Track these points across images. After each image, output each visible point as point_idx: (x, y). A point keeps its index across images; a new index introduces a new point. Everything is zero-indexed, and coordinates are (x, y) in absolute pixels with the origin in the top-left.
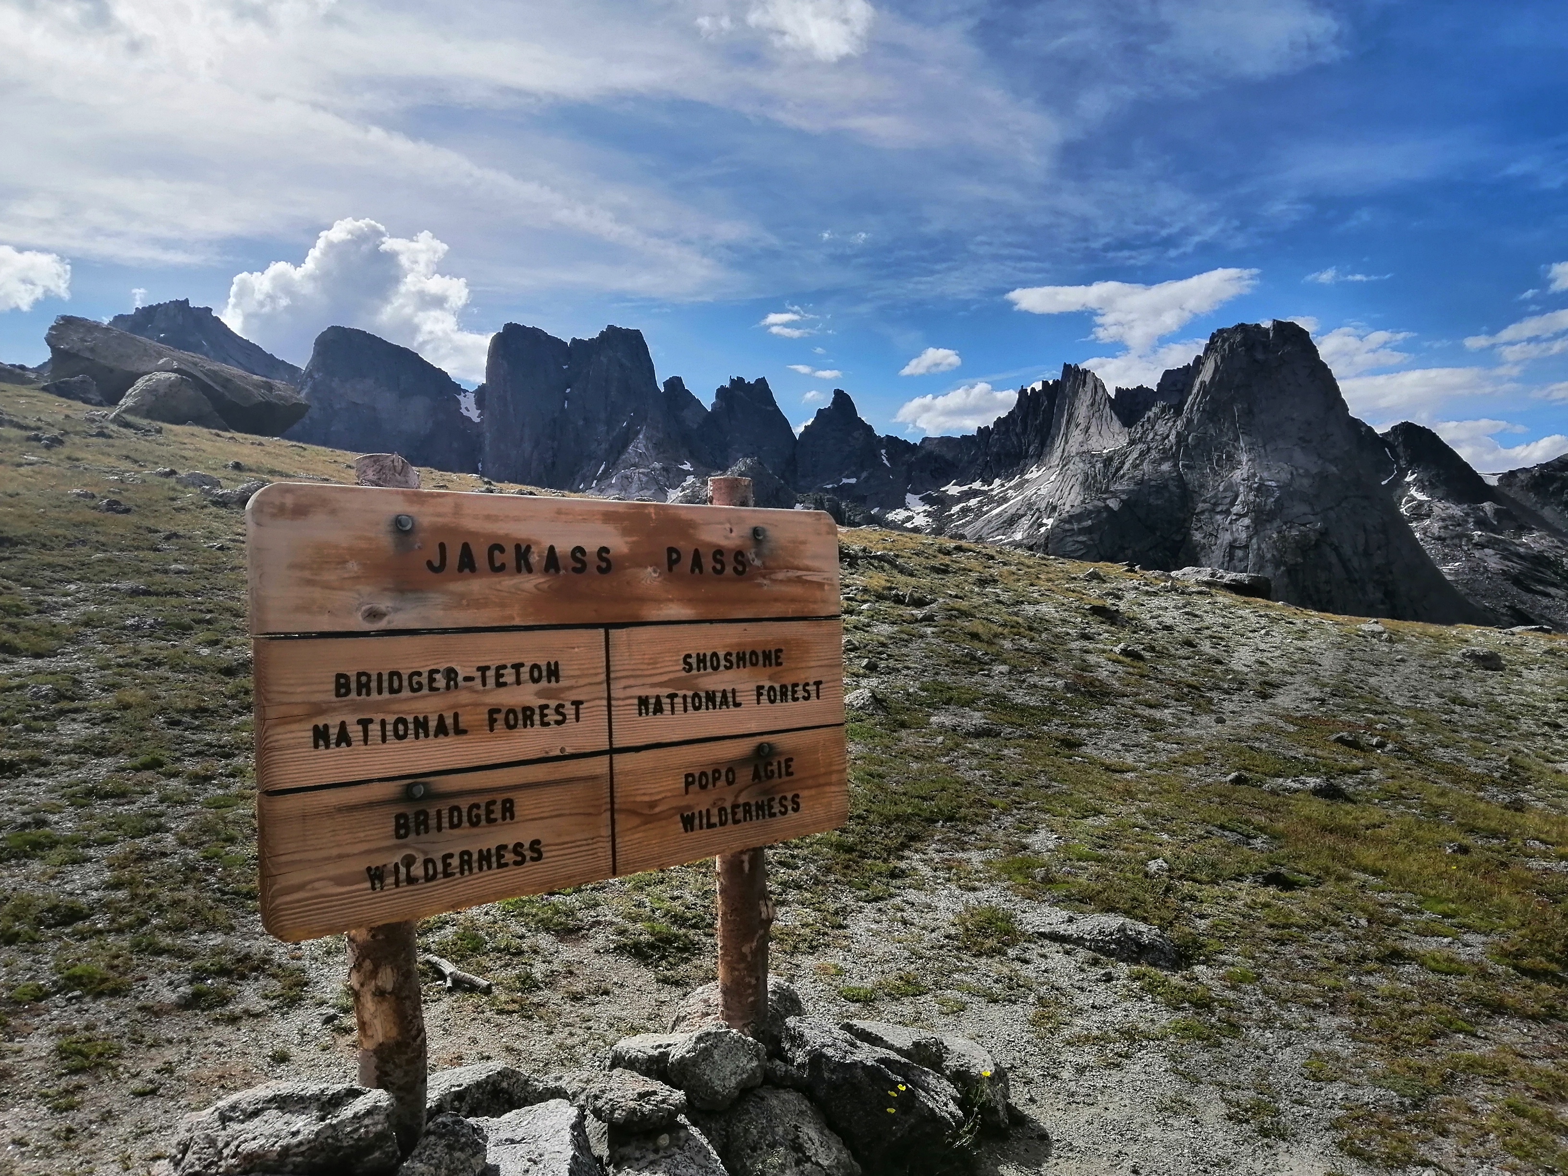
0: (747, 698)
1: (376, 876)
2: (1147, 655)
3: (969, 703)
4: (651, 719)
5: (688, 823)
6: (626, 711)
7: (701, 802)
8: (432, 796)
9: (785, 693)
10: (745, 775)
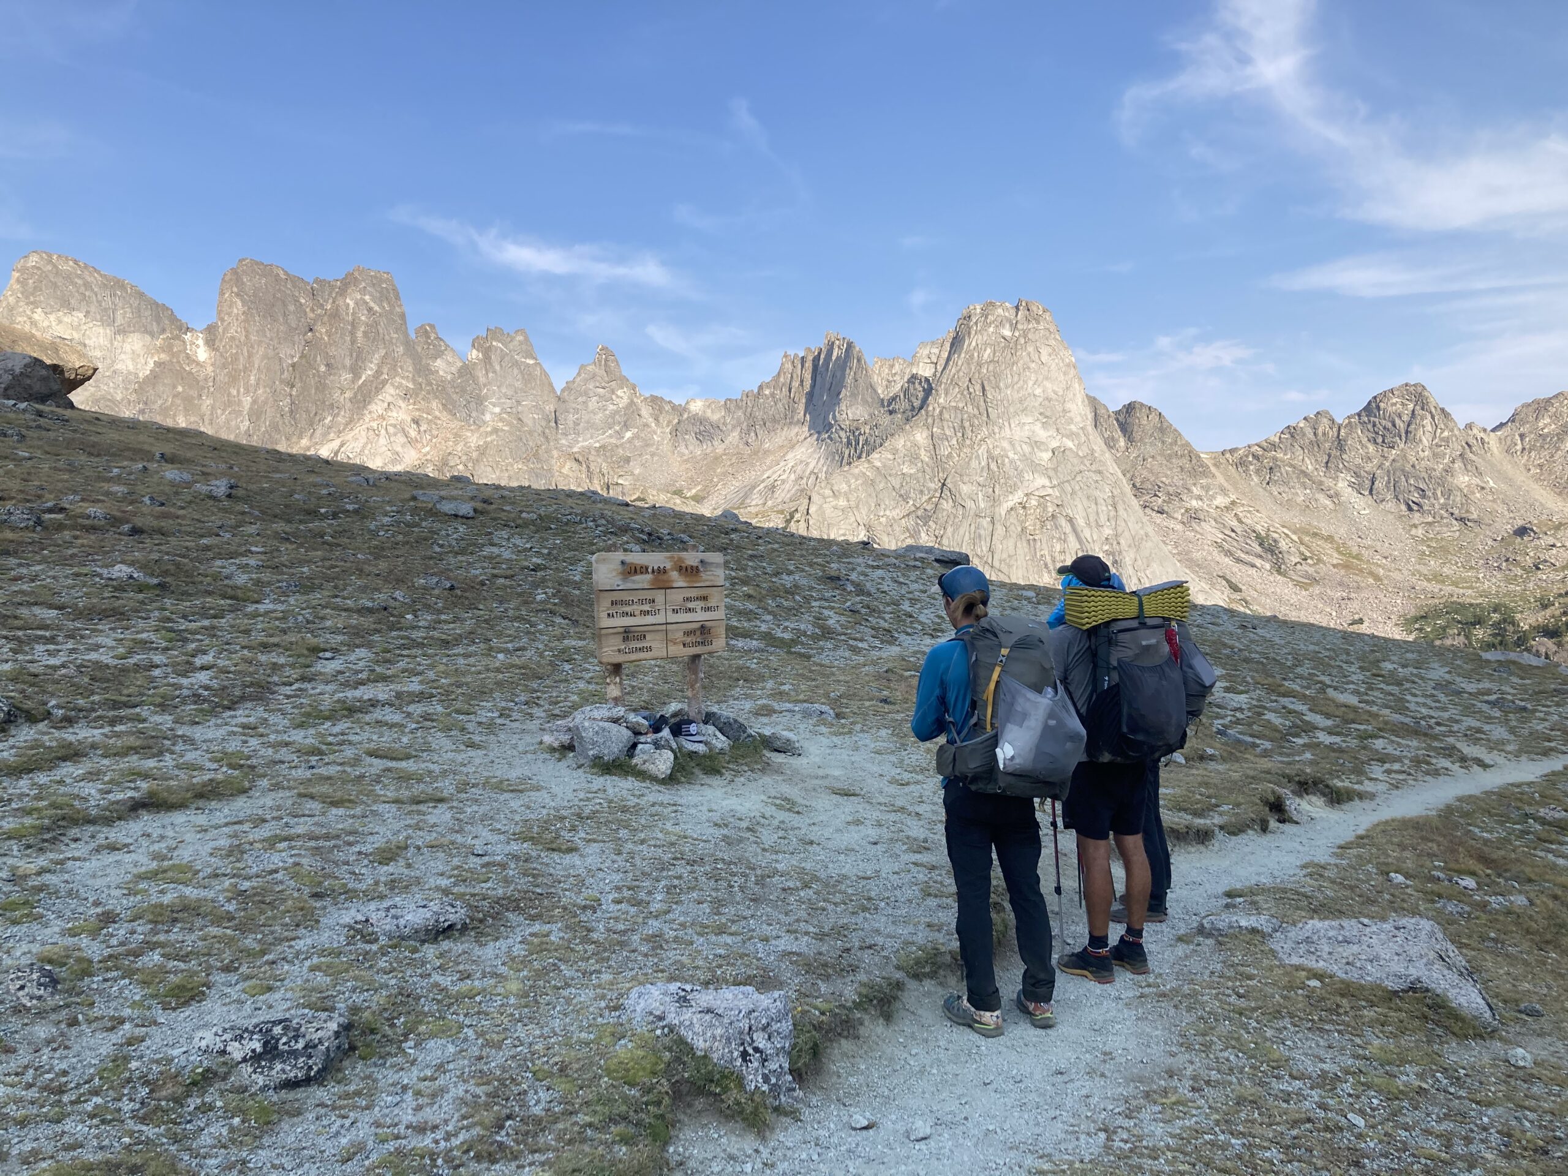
0: (699, 610)
1: (619, 651)
2: (863, 611)
3: (751, 637)
4: (675, 615)
5: (684, 645)
6: (670, 613)
7: (688, 640)
8: (629, 632)
9: (709, 609)
10: (698, 633)
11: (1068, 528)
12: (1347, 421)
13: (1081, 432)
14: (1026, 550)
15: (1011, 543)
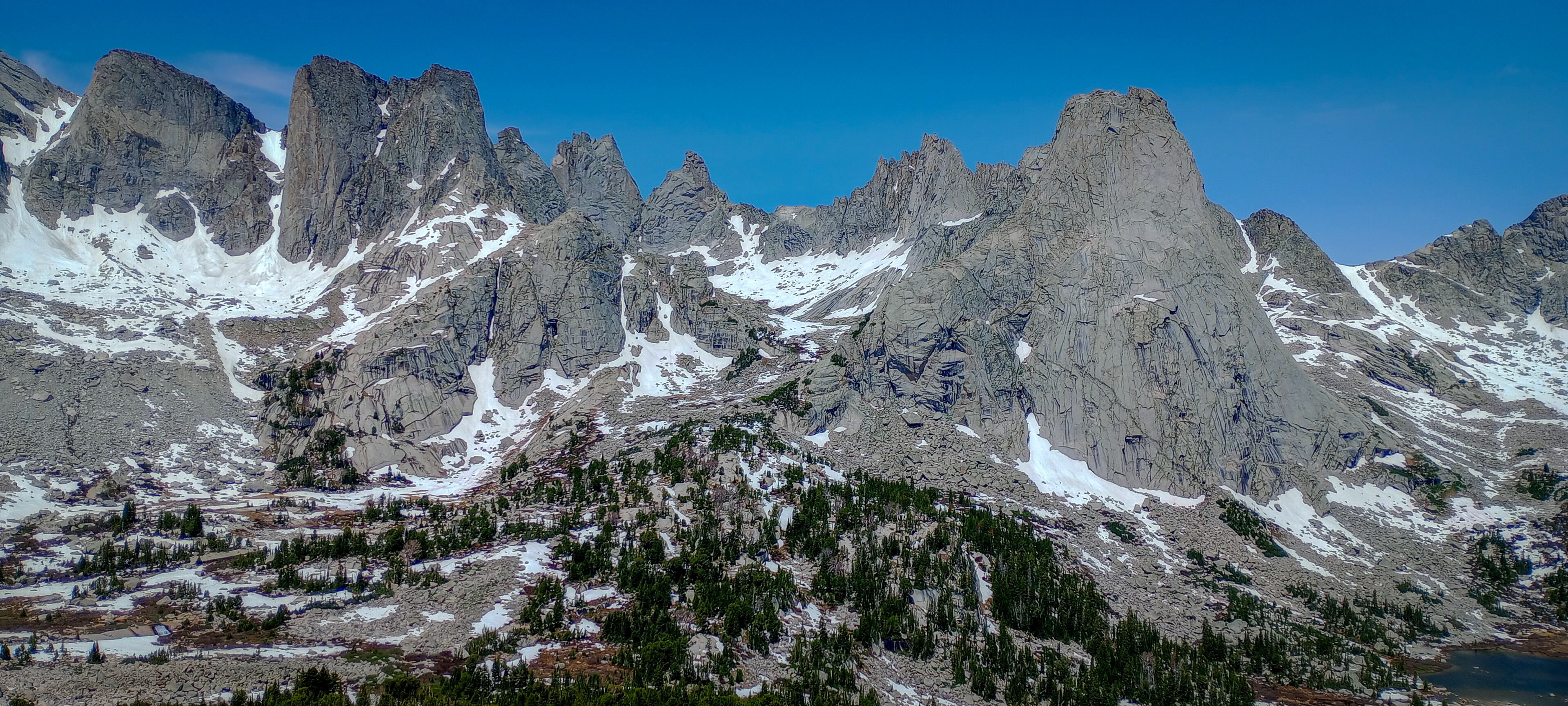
11: (1183, 339)
12: (1509, 232)
13: (1199, 232)
14: (1134, 360)
15: (1116, 351)
